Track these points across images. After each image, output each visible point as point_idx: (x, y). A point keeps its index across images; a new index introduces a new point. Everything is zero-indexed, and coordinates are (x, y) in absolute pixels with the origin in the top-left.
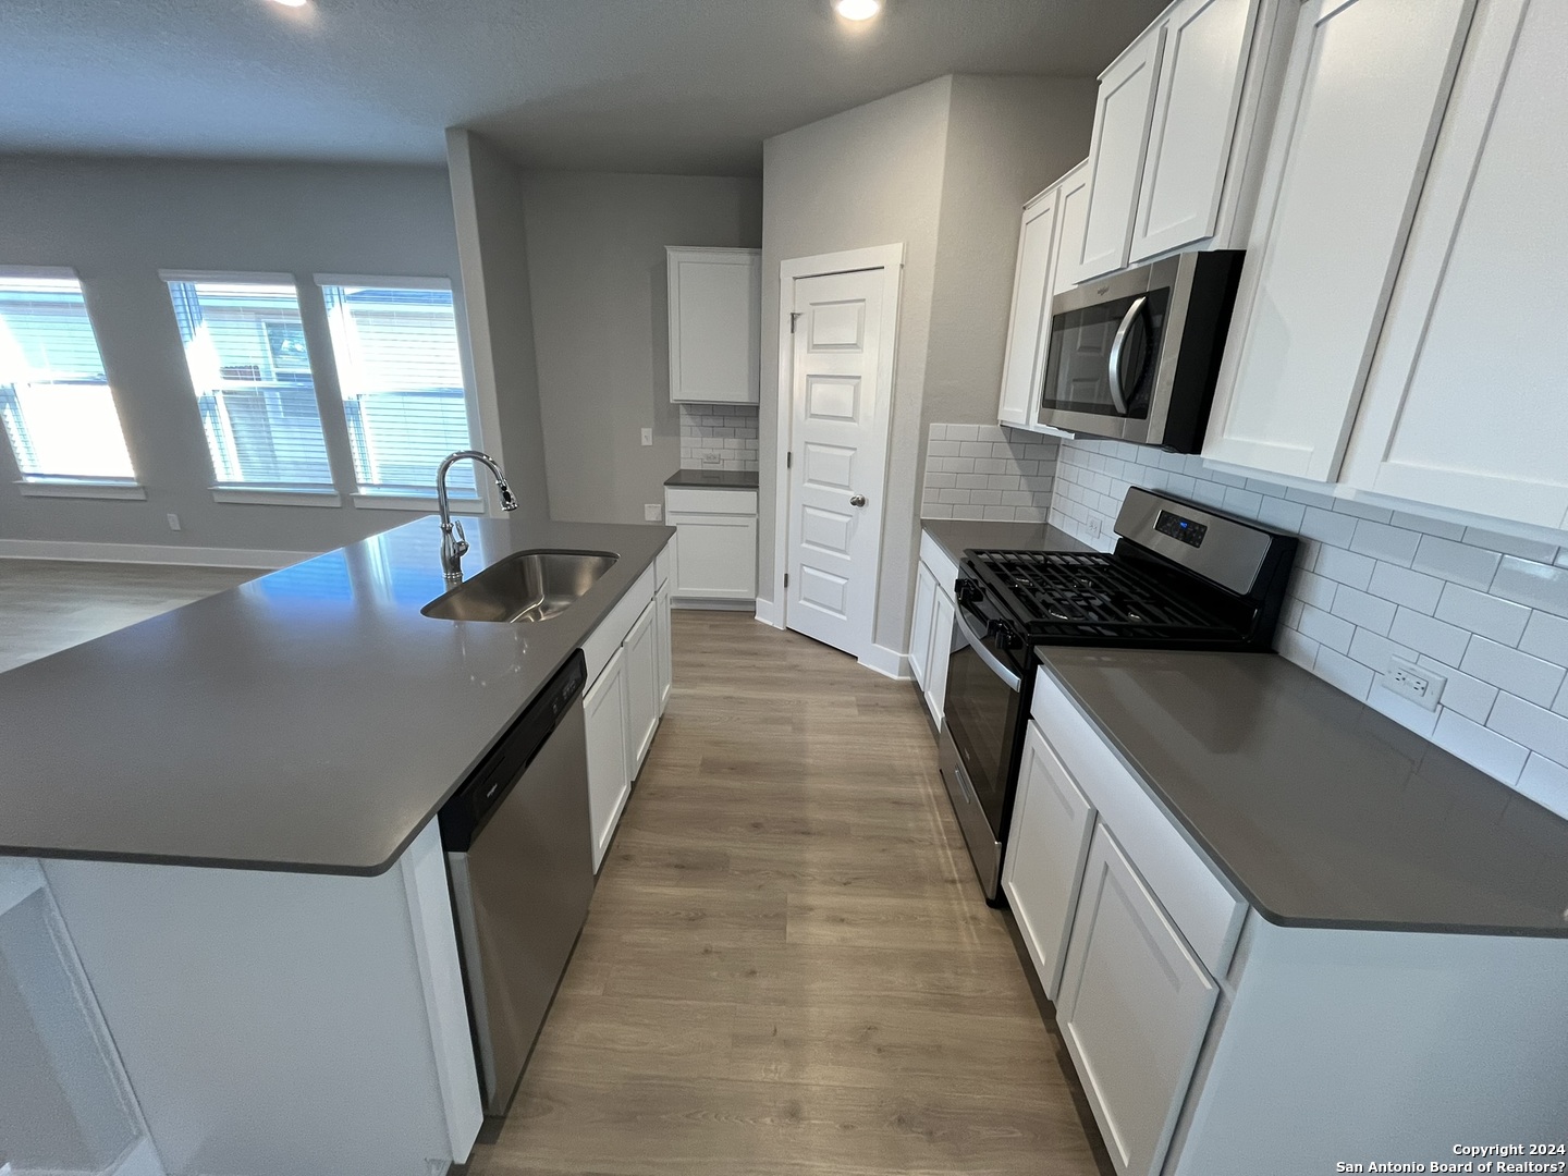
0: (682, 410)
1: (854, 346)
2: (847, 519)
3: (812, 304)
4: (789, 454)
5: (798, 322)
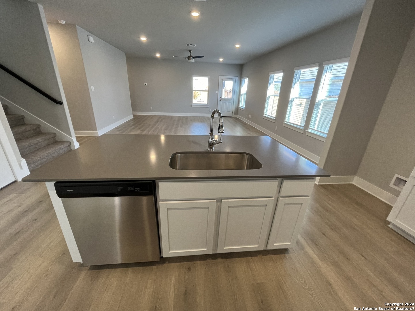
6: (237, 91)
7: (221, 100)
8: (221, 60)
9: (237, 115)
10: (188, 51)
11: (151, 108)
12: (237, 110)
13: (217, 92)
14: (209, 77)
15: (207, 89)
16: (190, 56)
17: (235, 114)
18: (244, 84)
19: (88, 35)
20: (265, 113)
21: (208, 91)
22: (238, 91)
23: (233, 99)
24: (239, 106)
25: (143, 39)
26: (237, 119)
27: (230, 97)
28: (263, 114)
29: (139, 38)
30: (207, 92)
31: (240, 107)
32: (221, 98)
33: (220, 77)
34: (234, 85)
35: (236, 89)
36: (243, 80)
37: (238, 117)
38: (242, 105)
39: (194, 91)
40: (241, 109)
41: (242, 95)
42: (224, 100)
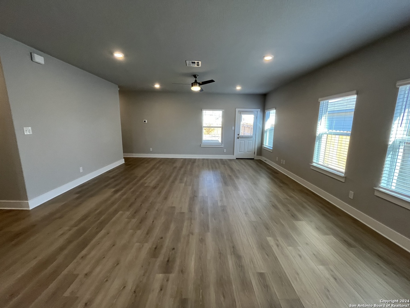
6: (259, 127)
7: (238, 138)
8: (238, 88)
9: (261, 156)
10: (192, 76)
11: (151, 149)
12: (261, 150)
13: (233, 127)
14: (223, 110)
15: (221, 126)
16: (196, 82)
17: (257, 155)
18: (269, 117)
19: (31, 53)
20: (314, 161)
21: (222, 128)
22: (261, 126)
23: (254, 137)
24: (263, 145)
25: (119, 55)
26: (260, 162)
27: (250, 133)
28: (312, 162)
29: (112, 54)
30: (220, 129)
31: (265, 146)
32: (238, 135)
33: (237, 110)
34: (256, 118)
35: (258, 123)
36: (267, 112)
37: (263, 159)
38: (268, 143)
39: (204, 128)
40: (267, 150)
41: (266, 131)
42: (243, 137)
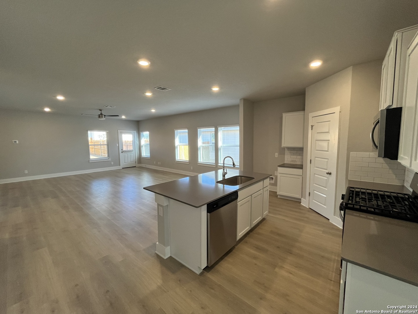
0: (286, 149)
1: (328, 132)
2: (326, 178)
3: (317, 123)
4: (311, 160)
5: (313, 127)
7: (122, 152)
8: (124, 117)
9: (140, 163)
11: (26, 172)
12: (140, 159)
13: (117, 145)
14: (108, 131)
16: (101, 114)
17: (138, 163)
20: (176, 158)
21: (107, 145)
22: (138, 143)
23: (134, 151)
24: (142, 156)
27: (131, 148)
32: (122, 150)
33: (119, 131)
34: (134, 137)
35: (136, 141)
36: (141, 133)
37: (143, 165)
38: (146, 153)
39: (90, 146)
40: (146, 159)
41: (143, 146)
42: (125, 151)
